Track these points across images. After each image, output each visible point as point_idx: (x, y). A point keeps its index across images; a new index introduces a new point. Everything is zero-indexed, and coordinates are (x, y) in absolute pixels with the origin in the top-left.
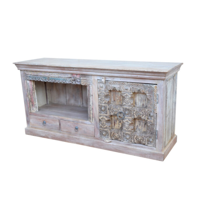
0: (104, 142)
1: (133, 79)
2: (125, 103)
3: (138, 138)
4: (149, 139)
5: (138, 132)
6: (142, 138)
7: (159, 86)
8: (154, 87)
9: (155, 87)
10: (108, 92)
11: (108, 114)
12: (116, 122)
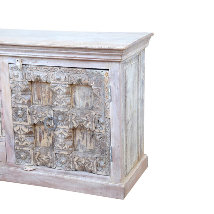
0: (22, 171)
1: (68, 61)
2: (57, 102)
3: (80, 161)
4: (99, 162)
5: (81, 151)
6: (87, 161)
7: (111, 73)
8: (104, 75)
9: (106, 74)
10: (27, 85)
11: (28, 122)
12: (42, 135)
